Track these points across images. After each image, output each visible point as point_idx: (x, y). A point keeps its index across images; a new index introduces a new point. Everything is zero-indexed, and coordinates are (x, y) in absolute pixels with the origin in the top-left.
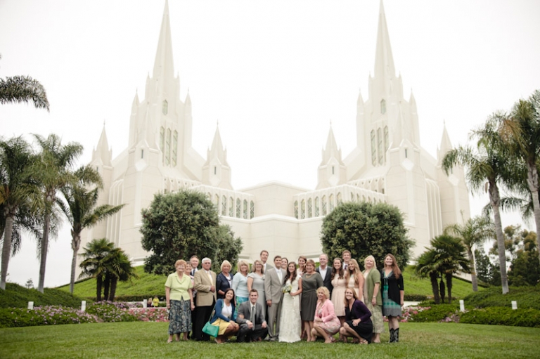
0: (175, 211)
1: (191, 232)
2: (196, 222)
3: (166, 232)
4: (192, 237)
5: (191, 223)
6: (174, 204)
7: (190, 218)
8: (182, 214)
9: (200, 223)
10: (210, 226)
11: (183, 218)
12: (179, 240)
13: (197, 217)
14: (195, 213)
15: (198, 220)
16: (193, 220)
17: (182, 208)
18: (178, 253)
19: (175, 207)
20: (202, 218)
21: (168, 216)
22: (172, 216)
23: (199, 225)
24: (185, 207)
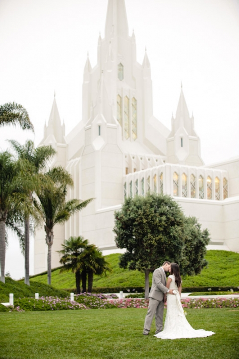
0: (144, 214)
1: (159, 232)
2: (163, 223)
3: (138, 232)
4: (160, 237)
5: (158, 224)
6: (143, 207)
7: (157, 220)
8: (150, 217)
9: (167, 223)
10: (176, 226)
11: (152, 220)
12: (149, 240)
13: (164, 218)
14: (161, 214)
15: (165, 221)
16: (161, 221)
17: (149, 211)
18: (149, 251)
19: (144, 210)
20: (168, 219)
21: (138, 219)
22: (141, 219)
23: (166, 225)
24: (153, 210)
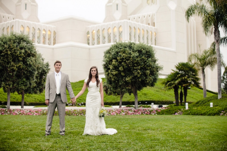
0: (8, 47)
1: (19, 61)
2: (23, 54)
3: (4, 61)
4: (20, 64)
5: (19, 55)
6: (8, 43)
7: (18, 52)
8: (13, 50)
9: (25, 55)
10: (31, 57)
11: (14, 52)
12: (12, 66)
13: (23, 51)
14: (21, 48)
15: (24, 53)
16: (21, 53)
17: (13, 46)
18: (11, 74)
19: (9, 45)
20: (26, 52)
21: (5, 51)
22: (7, 51)
23: (24, 56)
24: (15, 45)
